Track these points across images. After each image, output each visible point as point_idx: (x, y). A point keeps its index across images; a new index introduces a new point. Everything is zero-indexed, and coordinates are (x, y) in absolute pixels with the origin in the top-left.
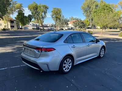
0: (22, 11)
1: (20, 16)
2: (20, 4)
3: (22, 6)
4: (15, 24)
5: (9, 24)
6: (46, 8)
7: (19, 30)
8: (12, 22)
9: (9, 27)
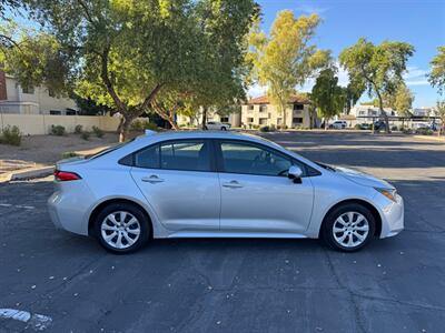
0: (333, 73)
1: (320, 90)
2: (325, 50)
3: (330, 58)
4: (304, 114)
5: (290, 112)
6: (405, 51)
7: (314, 130)
8: (298, 106)
9: (289, 123)
